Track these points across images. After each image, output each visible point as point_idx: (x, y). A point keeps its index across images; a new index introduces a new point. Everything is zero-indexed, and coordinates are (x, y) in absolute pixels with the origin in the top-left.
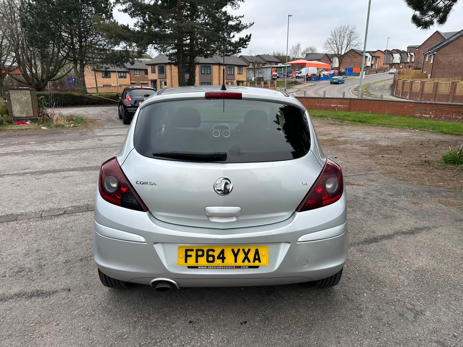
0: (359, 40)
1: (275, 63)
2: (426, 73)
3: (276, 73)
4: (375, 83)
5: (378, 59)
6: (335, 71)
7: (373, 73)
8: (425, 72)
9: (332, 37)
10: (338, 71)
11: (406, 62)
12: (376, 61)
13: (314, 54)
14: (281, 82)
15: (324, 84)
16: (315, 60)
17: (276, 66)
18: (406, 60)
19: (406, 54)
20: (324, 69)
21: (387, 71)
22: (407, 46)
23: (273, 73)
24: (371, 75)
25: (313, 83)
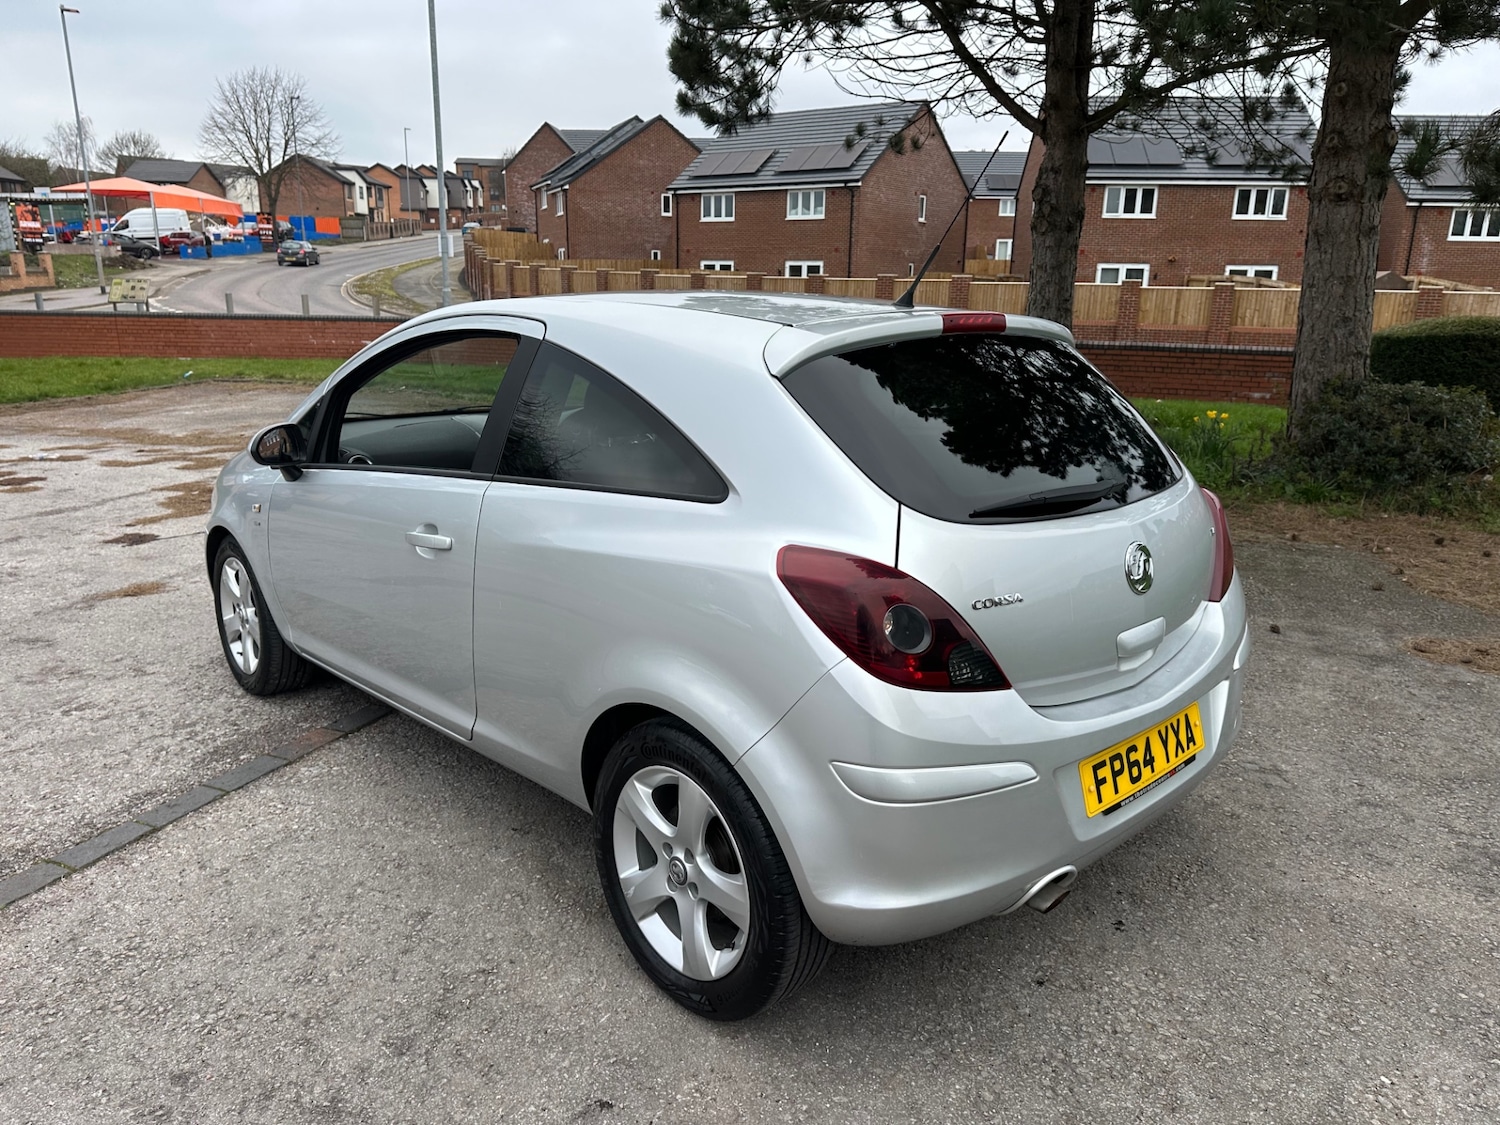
0: (323, 126)
1: (18, 187)
2: (551, 245)
3: (37, 225)
4: (406, 269)
5: (384, 192)
6: (261, 226)
7: (380, 236)
8: (546, 241)
9: (228, 108)
10: (271, 226)
11: (464, 206)
12: (381, 198)
13: (150, 159)
14: (64, 260)
15: (235, 269)
16: (171, 183)
17: (26, 196)
18: (463, 202)
19: (459, 181)
20: (212, 216)
21: (419, 231)
22: (455, 160)
23: (23, 224)
24: (379, 243)
25: (197, 265)
